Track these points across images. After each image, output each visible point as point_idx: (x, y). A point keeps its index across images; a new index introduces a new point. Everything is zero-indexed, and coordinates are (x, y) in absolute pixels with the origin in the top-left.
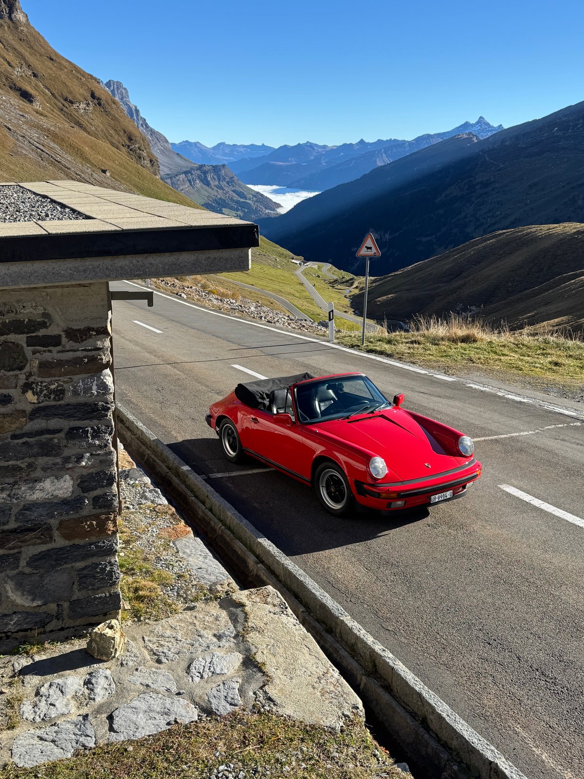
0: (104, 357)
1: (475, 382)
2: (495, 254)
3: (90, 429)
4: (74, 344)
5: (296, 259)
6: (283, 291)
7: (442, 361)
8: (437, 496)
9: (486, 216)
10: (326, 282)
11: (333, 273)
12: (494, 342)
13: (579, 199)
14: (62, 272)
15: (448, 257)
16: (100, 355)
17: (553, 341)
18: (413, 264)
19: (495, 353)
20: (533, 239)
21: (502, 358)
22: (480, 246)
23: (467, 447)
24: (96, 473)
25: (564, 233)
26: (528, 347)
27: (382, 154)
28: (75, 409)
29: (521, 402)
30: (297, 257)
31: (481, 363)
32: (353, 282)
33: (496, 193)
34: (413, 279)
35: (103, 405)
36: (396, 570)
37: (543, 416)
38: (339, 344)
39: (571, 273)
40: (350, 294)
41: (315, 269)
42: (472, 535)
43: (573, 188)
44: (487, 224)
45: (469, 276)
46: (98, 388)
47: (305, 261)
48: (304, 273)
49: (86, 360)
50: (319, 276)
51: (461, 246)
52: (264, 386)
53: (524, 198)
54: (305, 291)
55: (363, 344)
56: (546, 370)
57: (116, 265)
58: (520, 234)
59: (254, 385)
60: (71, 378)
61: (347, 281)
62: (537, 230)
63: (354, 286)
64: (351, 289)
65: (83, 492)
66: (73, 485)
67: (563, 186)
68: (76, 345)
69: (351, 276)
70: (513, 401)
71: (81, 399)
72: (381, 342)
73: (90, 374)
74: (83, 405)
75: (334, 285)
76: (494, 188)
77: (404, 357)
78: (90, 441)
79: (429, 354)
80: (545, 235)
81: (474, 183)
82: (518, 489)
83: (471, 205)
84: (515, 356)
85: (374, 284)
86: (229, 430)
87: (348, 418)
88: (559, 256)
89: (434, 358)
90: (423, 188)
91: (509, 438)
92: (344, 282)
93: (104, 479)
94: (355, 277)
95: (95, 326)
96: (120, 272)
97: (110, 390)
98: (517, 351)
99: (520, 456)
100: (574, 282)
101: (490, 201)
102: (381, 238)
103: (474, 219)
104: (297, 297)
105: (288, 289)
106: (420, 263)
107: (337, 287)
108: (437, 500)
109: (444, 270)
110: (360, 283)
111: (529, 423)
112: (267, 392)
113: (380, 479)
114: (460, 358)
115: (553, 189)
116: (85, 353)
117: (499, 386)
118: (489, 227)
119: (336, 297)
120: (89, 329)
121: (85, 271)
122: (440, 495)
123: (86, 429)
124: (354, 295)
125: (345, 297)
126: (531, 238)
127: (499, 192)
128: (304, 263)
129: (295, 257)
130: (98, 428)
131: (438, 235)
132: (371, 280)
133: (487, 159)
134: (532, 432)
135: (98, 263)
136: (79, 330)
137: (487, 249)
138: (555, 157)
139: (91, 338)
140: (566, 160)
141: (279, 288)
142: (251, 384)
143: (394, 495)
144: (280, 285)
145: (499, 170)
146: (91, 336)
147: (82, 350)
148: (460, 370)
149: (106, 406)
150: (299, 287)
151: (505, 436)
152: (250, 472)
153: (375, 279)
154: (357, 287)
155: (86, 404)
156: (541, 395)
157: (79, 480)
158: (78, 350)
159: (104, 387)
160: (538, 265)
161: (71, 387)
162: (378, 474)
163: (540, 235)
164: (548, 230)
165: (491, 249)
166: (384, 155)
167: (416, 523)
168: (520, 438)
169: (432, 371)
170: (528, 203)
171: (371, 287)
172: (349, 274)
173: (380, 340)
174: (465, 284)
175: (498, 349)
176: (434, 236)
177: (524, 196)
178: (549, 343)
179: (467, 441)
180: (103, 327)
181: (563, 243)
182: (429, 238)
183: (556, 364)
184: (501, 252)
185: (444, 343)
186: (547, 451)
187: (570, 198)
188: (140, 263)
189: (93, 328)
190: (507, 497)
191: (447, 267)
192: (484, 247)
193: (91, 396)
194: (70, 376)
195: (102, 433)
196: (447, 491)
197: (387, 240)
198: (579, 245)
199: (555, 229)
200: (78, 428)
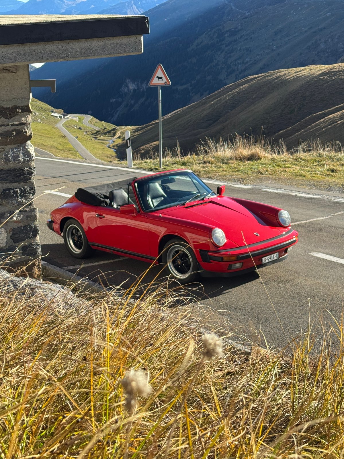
0: (27, 131)
1: (269, 187)
2: (249, 98)
3: (18, 190)
4: (5, 120)
5: (56, 112)
6: (46, 144)
7: (236, 175)
8: (267, 258)
9: (237, 63)
10: (88, 133)
11: (94, 125)
12: (276, 158)
13: (321, 43)
14: (9, 55)
15: (204, 103)
16: (25, 129)
17: (325, 155)
18: (172, 112)
19: (279, 166)
20: (283, 83)
21: (287, 169)
22: (234, 91)
23: (285, 219)
24: (24, 227)
25: (310, 75)
26: (305, 161)
27: (132, 6)
28: (7, 173)
29: (311, 198)
30: (57, 110)
31: (270, 174)
32: (116, 132)
33: (244, 40)
34: (174, 126)
35: (28, 170)
36: (244, 312)
37: (331, 206)
38: (138, 168)
39: (320, 112)
40: (113, 144)
41: (76, 121)
42: (297, 286)
43: (314, 32)
44: (238, 70)
45: (226, 121)
46: (24, 156)
47: (65, 114)
48: (65, 125)
49: (15, 133)
50: (80, 128)
51: (217, 92)
52: (101, 190)
53: (271, 44)
54: (68, 144)
55: (160, 167)
56: (325, 176)
57: (47, 50)
58: (270, 78)
59: (92, 189)
60: (3, 148)
61: (109, 132)
62: (285, 74)
63: (117, 136)
64: (114, 139)
65: (15, 243)
66: (7, 236)
67: (306, 32)
68: (6, 121)
69: (113, 126)
70: (305, 198)
71: (12, 165)
72: (176, 165)
73: (17, 145)
74: (13, 170)
75: (97, 136)
76: (242, 36)
77: (201, 174)
78: (19, 200)
79: (223, 171)
80: (294, 78)
81: (222, 31)
82: (326, 254)
83: (221, 53)
84: (297, 167)
85: (136, 133)
86: (73, 230)
87: (184, 204)
88: (308, 97)
89: (228, 173)
90: (175, 37)
91: (309, 223)
92: (106, 133)
93: (30, 231)
94: (118, 128)
95: (20, 105)
96: (50, 55)
97: (32, 157)
98: (297, 164)
99: (321, 233)
100: (323, 121)
101: (239, 49)
102: (138, 87)
103: (226, 67)
104: (61, 150)
105: (51, 142)
106: (179, 110)
107: (99, 138)
108: (267, 261)
109: (202, 116)
110: (122, 133)
111: (321, 211)
112: (105, 194)
113: (221, 246)
114: (250, 171)
115: (296, 34)
116: (13, 127)
117: (290, 189)
118: (240, 73)
119: (100, 147)
120: (16, 107)
121: (25, 54)
122: (269, 256)
123: (16, 190)
124: (117, 145)
125: (109, 147)
126: (280, 81)
127: (247, 39)
128: (65, 116)
129: (55, 110)
130: (25, 189)
131: (193, 83)
132: (133, 129)
133: (233, 7)
134: (326, 217)
135: (34, 48)
136: (9, 108)
137: (240, 94)
138: (296, 3)
139: (17, 115)
140: (306, 6)
141: (41, 142)
142: (90, 188)
143: (234, 258)
144: (42, 139)
145: (246, 18)
146: (17, 113)
147: (12, 125)
148: (254, 180)
149: (30, 171)
150: (61, 140)
151: (305, 221)
152: (97, 264)
153: (137, 128)
154: (119, 137)
155: (15, 170)
156: (326, 192)
157: (11, 233)
158: (8, 125)
159: (28, 154)
160: (289, 107)
161: (3, 155)
162: (219, 242)
163: (288, 79)
164: (295, 73)
165: (244, 94)
166: (134, 6)
167: (250, 283)
168: (318, 222)
169: (229, 182)
170: (275, 48)
171: (134, 136)
172: (111, 124)
173: (175, 163)
174: (223, 129)
175: (281, 164)
176: (190, 84)
177: (270, 43)
178: (322, 156)
179: (285, 215)
180: (26, 106)
181: (310, 84)
182: (185, 86)
183: (333, 171)
184: (254, 97)
185: (232, 161)
186: (342, 229)
187: (313, 42)
188: (64, 48)
189: (19, 107)
190: (318, 260)
191: (205, 113)
192: (238, 93)
193: (19, 163)
194: (3, 147)
195: (27, 194)
196: (274, 253)
197: (144, 90)
198: (325, 85)
199: (302, 72)
200: (9, 190)
